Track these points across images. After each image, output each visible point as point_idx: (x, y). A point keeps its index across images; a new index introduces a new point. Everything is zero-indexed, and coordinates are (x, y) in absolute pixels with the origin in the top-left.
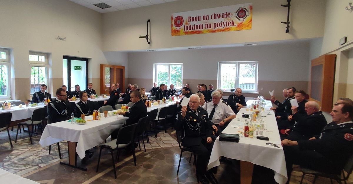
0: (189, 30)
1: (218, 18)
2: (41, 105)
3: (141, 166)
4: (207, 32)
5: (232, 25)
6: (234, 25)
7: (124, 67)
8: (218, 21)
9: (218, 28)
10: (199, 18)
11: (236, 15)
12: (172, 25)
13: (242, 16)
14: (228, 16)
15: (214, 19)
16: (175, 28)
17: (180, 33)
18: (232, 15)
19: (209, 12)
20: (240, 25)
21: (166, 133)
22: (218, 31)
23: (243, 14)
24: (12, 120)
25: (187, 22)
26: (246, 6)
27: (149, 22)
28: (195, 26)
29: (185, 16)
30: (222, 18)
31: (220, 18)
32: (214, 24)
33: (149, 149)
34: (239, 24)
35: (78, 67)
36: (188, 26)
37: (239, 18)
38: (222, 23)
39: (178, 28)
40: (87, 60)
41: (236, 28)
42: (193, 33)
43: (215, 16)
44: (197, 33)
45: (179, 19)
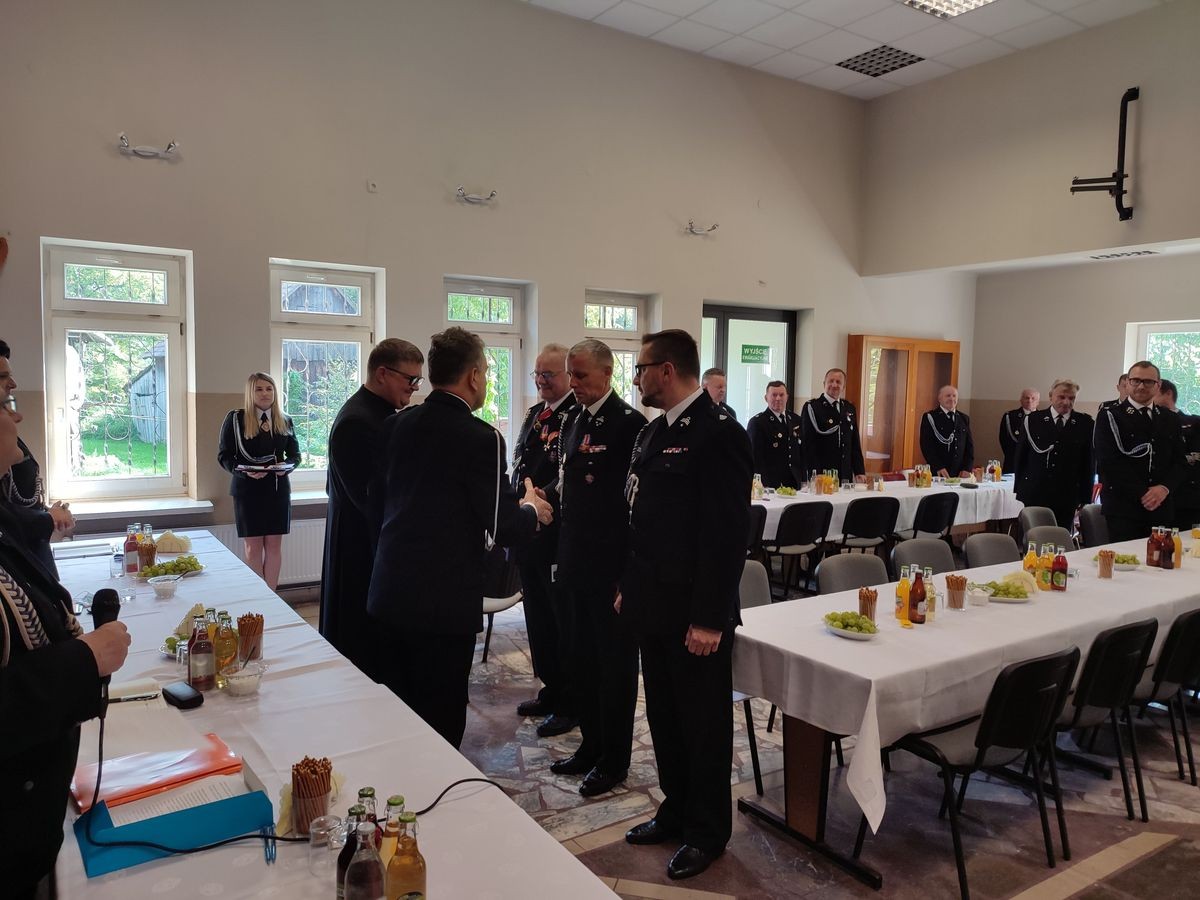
7: (957, 345)
27: (1129, 103)
35: (755, 350)
40: (792, 318)
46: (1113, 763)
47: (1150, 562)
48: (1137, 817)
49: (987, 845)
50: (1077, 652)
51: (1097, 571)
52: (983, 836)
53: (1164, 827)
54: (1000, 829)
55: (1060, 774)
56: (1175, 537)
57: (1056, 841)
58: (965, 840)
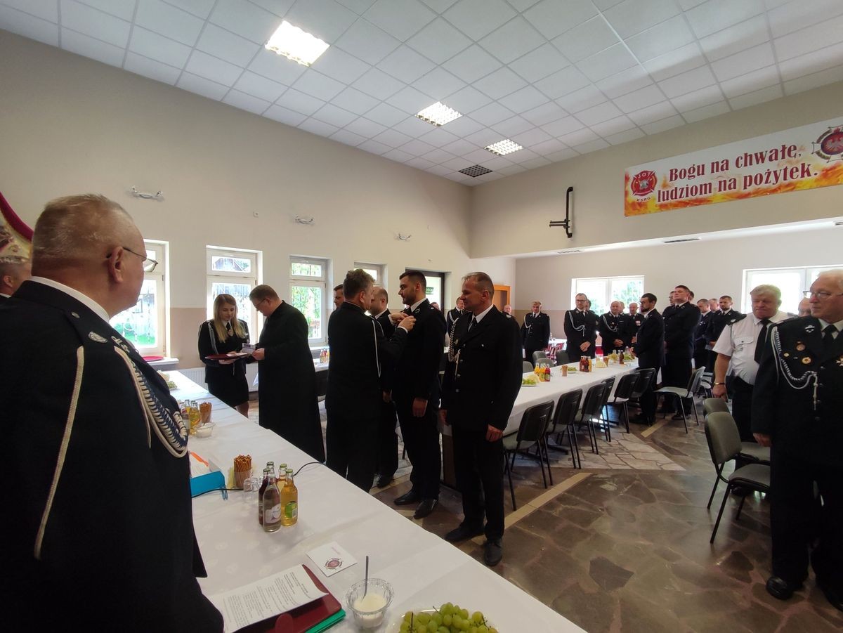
0: (672, 199)
1: (758, 163)
4: (723, 198)
5: (803, 176)
6: (809, 175)
7: (509, 287)
8: (755, 169)
9: (759, 187)
10: (701, 170)
12: (626, 193)
14: (789, 155)
15: (745, 165)
16: (633, 197)
17: (647, 208)
18: (802, 149)
19: (731, 151)
20: (827, 174)
21: (628, 432)
22: (757, 193)
25: (665, 181)
27: (570, 193)
28: (687, 188)
29: (661, 169)
30: (771, 160)
31: (763, 162)
32: (746, 178)
34: (827, 170)
36: (668, 192)
37: (826, 155)
38: (769, 173)
39: (643, 197)
40: (442, 276)
41: (817, 180)
42: (681, 207)
43: (748, 159)
44: (692, 205)
45: (646, 178)
46: (569, 449)
47: (581, 370)
48: (577, 468)
49: (522, 482)
50: (553, 402)
51: (562, 374)
52: (521, 479)
53: (587, 470)
54: (527, 477)
55: (549, 454)
56: (589, 360)
57: (548, 479)
58: (513, 481)
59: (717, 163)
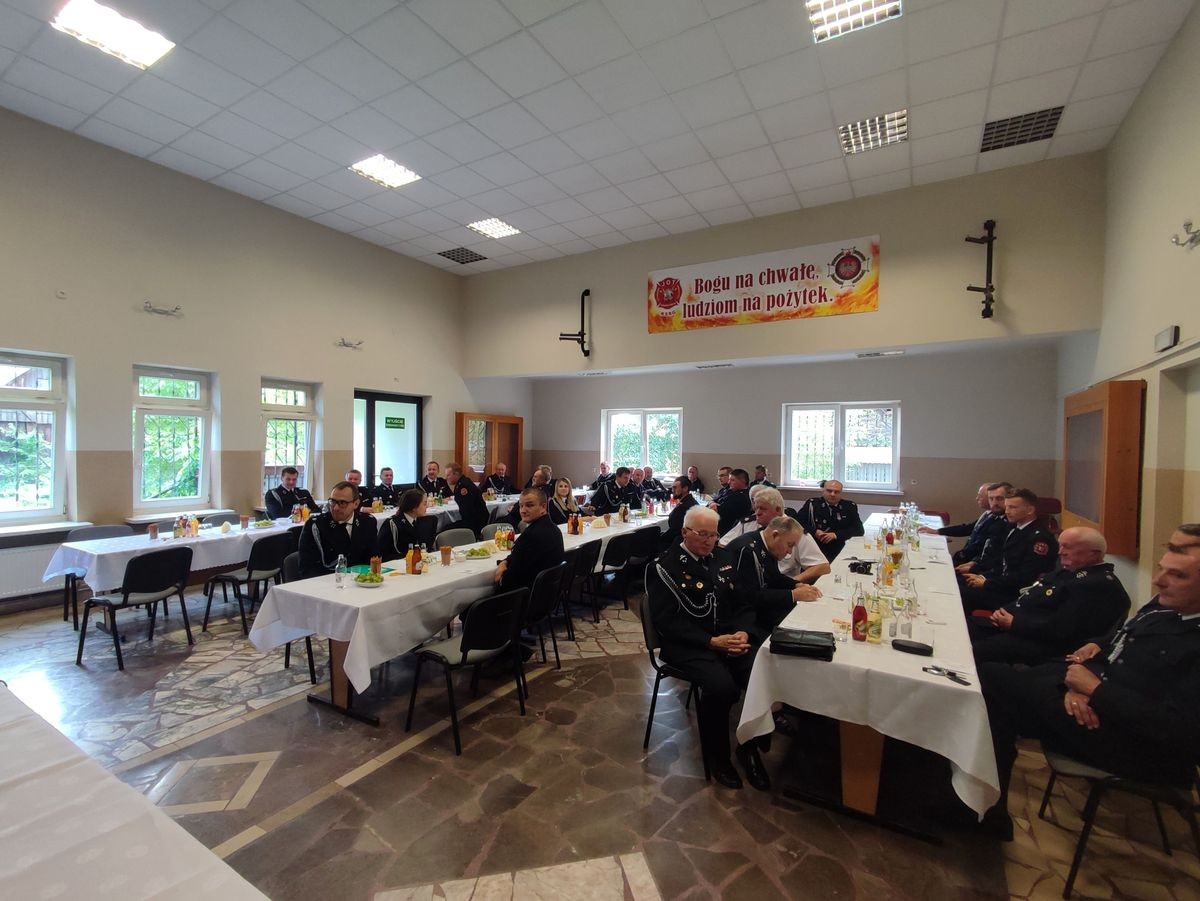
0: (698, 315)
1: (780, 281)
2: (283, 524)
3: (541, 714)
4: (748, 320)
5: (820, 301)
6: (826, 301)
7: (522, 419)
8: (779, 288)
9: (780, 309)
10: (726, 284)
11: (833, 270)
12: (650, 304)
13: (848, 275)
14: (808, 276)
15: (769, 283)
16: (657, 310)
17: (672, 324)
18: (820, 271)
19: (754, 265)
20: (842, 300)
21: (626, 609)
22: (780, 316)
23: (853, 268)
24: (192, 569)
25: (690, 294)
26: (862, 245)
27: (586, 298)
28: (713, 304)
29: (686, 277)
30: (792, 279)
31: (785, 281)
32: (769, 297)
33: (570, 660)
34: (841, 297)
35: (396, 421)
36: (693, 306)
37: (839, 280)
38: (791, 294)
39: (667, 311)
40: (420, 402)
41: (833, 307)
42: (708, 326)
43: (771, 276)
44: (718, 325)
45: (670, 287)
53: (550, 664)
59: (742, 276)
